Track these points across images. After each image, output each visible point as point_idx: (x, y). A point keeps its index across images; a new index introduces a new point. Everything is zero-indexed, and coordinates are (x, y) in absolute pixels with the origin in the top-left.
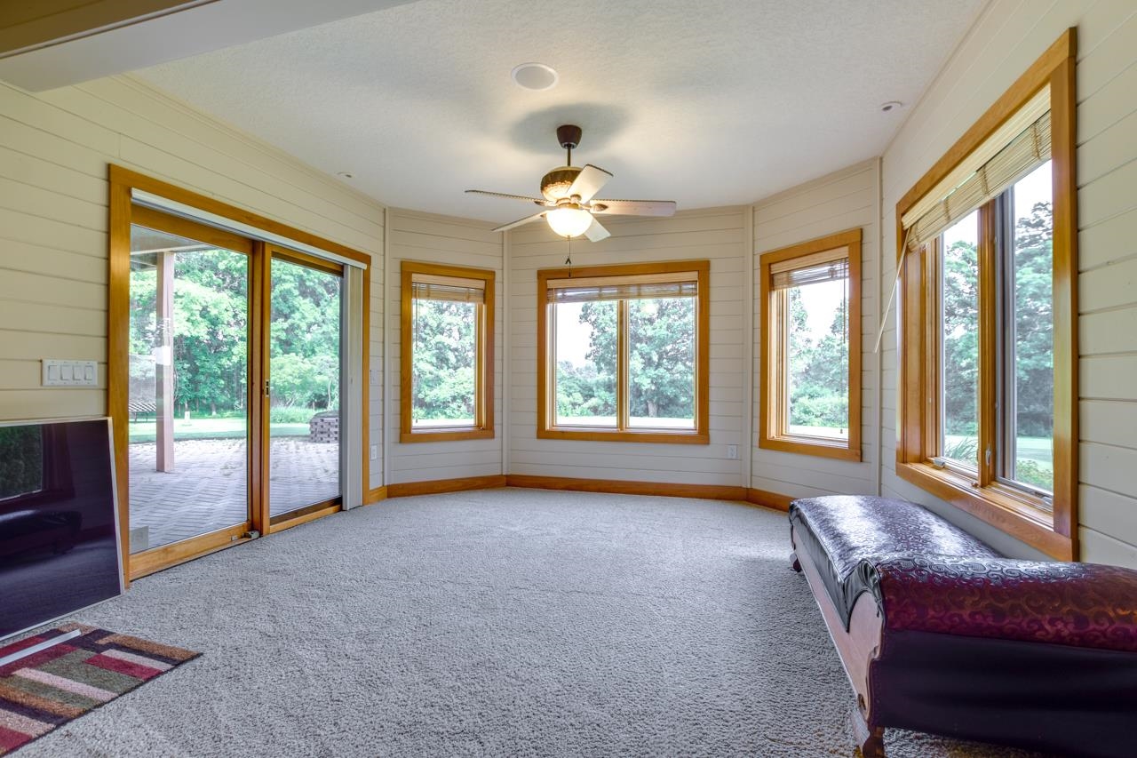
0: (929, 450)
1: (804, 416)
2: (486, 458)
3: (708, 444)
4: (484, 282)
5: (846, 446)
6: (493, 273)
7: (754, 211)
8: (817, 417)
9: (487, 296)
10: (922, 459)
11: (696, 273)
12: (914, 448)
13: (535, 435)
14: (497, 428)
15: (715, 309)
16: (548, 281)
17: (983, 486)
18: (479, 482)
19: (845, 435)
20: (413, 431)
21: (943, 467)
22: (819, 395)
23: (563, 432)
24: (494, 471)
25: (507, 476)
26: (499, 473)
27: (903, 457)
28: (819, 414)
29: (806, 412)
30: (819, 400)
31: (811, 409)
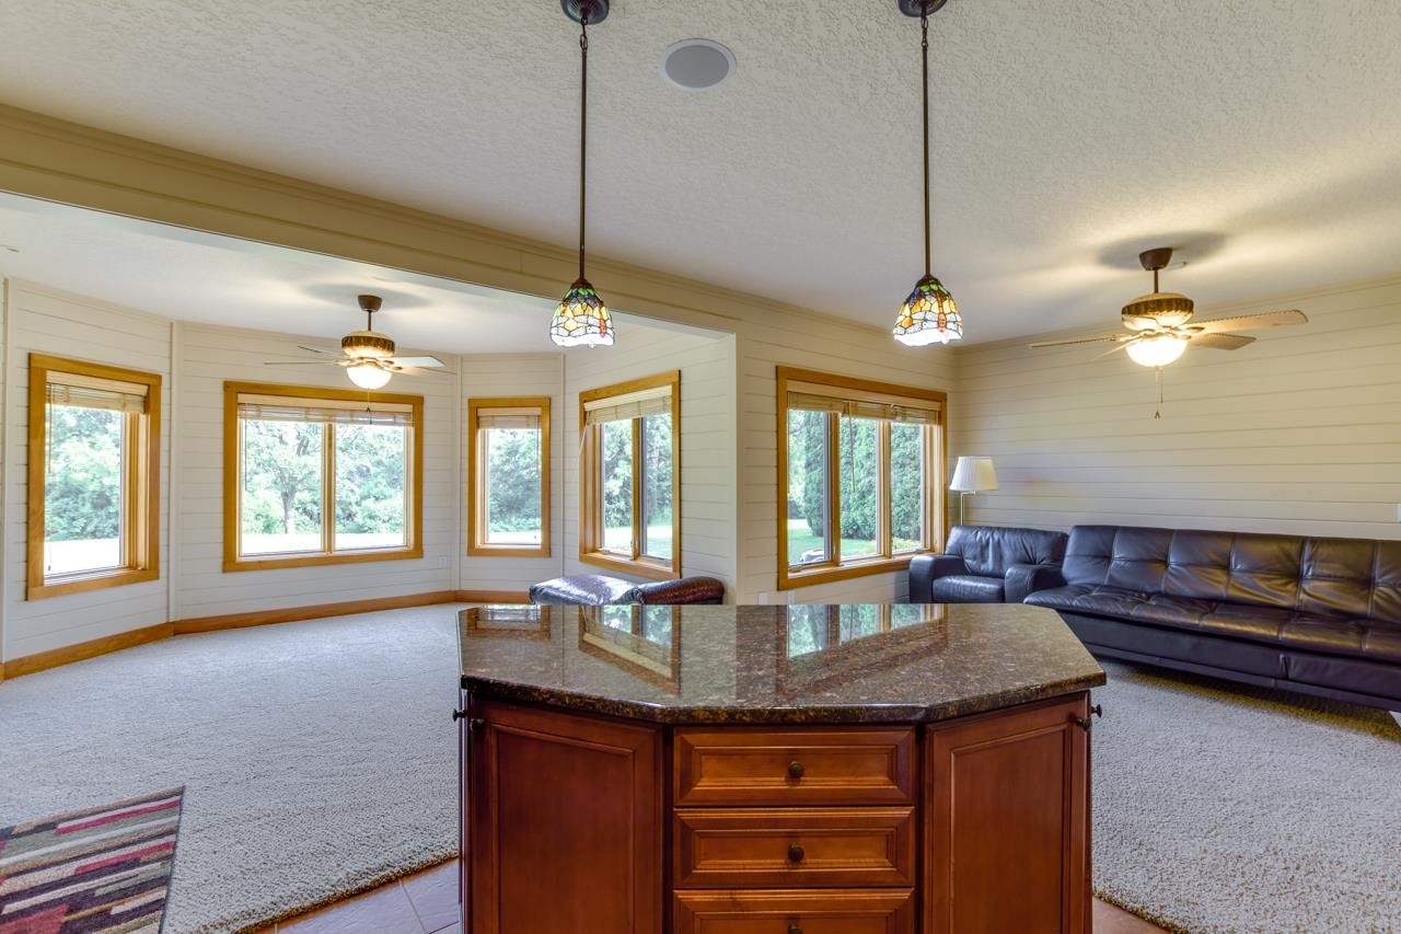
0: (598, 545)
1: (370, 523)
2: (145, 605)
3: (422, 557)
4: (146, 387)
5: (539, 547)
6: (159, 378)
7: (462, 361)
8: (384, 522)
9: (149, 403)
10: (594, 550)
11: (411, 406)
12: (590, 545)
13: (220, 569)
14: (162, 566)
15: (427, 439)
16: (239, 395)
17: (635, 559)
18: (140, 636)
19: (539, 540)
20: (47, 583)
21: (609, 553)
22: (385, 498)
23: (260, 562)
24: (158, 619)
25: (174, 623)
26: (164, 621)
27: (584, 550)
28: (386, 518)
29: (371, 517)
30: (383, 503)
31: (377, 513)
